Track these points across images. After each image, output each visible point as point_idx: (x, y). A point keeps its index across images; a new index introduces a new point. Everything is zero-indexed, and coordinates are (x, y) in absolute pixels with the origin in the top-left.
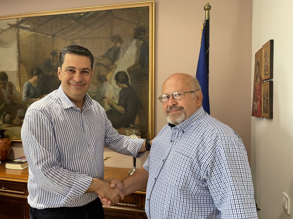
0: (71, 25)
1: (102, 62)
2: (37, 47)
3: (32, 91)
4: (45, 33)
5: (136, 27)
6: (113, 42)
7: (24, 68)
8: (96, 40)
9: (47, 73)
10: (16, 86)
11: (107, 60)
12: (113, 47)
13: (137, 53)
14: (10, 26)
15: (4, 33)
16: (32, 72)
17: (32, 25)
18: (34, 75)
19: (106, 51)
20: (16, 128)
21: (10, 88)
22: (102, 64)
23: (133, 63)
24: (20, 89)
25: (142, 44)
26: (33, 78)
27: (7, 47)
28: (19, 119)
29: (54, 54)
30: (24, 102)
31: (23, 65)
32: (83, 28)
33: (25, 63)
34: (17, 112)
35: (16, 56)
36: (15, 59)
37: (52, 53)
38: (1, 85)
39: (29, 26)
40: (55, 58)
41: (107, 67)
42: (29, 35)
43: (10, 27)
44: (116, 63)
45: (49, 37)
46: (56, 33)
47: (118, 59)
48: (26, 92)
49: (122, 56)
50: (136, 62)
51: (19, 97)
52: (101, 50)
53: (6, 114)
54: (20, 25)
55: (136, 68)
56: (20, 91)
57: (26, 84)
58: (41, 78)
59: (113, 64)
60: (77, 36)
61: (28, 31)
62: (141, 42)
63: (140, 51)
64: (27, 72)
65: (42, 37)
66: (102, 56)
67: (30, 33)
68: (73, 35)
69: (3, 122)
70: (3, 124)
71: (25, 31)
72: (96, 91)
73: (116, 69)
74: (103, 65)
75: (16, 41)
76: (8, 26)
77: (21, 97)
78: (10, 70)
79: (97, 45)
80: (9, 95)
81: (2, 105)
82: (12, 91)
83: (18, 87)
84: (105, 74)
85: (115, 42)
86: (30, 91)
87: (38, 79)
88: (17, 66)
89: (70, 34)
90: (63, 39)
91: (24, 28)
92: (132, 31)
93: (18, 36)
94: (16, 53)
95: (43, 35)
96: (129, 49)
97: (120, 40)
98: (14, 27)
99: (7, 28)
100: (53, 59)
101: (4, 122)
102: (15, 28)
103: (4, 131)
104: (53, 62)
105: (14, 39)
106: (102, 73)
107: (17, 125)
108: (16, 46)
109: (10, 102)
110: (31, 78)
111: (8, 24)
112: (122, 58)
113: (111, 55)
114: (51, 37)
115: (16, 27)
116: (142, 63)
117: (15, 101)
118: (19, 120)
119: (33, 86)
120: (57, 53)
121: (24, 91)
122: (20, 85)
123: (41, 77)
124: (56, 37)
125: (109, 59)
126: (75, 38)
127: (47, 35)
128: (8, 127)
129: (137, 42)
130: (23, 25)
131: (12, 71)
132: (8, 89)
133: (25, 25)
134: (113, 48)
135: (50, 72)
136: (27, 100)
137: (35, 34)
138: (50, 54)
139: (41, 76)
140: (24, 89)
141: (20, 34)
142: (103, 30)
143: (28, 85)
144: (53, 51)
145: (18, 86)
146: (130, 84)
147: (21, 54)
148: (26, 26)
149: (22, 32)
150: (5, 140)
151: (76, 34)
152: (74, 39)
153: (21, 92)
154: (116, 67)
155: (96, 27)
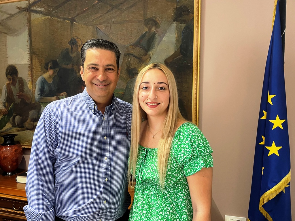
0: (94, 6)
1: (132, 52)
2: (53, 35)
3: (46, 88)
4: (62, 17)
5: (177, 6)
6: (147, 27)
7: (37, 60)
8: (125, 24)
9: (65, 66)
10: (28, 82)
11: (138, 49)
12: (146, 32)
13: (177, 40)
14: (19, 9)
15: (13, 18)
16: (47, 65)
17: (46, 7)
18: (49, 69)
19: (137, 38)
20: (28, 132)
21: (20, 84)
22: (132, 54)
23: (172, 52)
24: (32, 86)
25: (185, 27)
26: (48, 72)
27: (16, 35)
28: (31, 121)
29: (73, 42)
30: (38, 101)
31: (35, 57)
32: (108, 10)
33: (38, 54)
34: (29, 113)
35: (27, 46)
36: (26, 49)
37: (71, 41)
38: (10, 81)
39: (42, 9)
40: (74, 49)
41: (139, 58)
42: (43, 20)
43: (19, 11)
44: (151, 53)
45: (67, 21)
46: (76, 16)
47: (153, 48)
48: (40, 89)
49: (158, 44)
50: (176, 52)
51: (31, 96)
52: (131, 36)
53: (16, 115)
54: (32, 8)
55: (175, 58)
56: (32, 88)
57: (39, 79)
58: (58, 73)
59: (146, 55)
60: (101, 19)
61: (41, 15)
62: (183, 25)
63: (181, 37)
64: (41, 65)
65: (59, 22)
66: (133, 45)
67: (44, 18)
68: (97, 18)
69: (12, 125)
70: (13, 128)
71: (38, 15)
72: (125, 88)
73: (149, 60)
74: (134, 56)
75: (28, 28)
76: (18, 10)
77: (33, 95)
78: (20, 64)
79: (126, 31)
80: (19, 93)
81: (12, 105)
82: (23, 88)
83: (30, 84)
84: (136, 66)
85: (148, 26)
86: (44, 88)
87: (53, 74)
88: (28, 58)
89: (93, 18)
90: (84, 24)
91: (36, 12)
92: (171, 12)
93: (29, 21)
94: (28, 42)
95: (59, 20)
96: (168, 34)
97: (156, 24)
98: (25, 10)
99: (16, 12)
100: (72, 49)
101: (14, 125)
102: (26, 12)
103: (14, 135)
104: (72, 53)
105: (24, 25)
106: (133, 65)
107: (29, 128)
108: (28, 34)
109: (21, 101)
110: (45, 72)
111: (18, 8)
112: (157, 47)
113: (144, 43)
114: (69, 21)
115: (26, 10)
116: (184, 52)
117: (26, 101)
118: (32, 123)
119: (49, 82)
120: (76, 41)
121: (37, 88)
122: (33, 81)
123: (58, 71)
124: (76, 22)
125: (141, 47)
126: (99, 22)
127: (65, 19)
128: (19, 131)
129: (177, 25)
130: (35, 8)
131: (22, 65)
132: (18, 85)
133: (38, 8)
134: (147, 34)
135: (68, 65)
136: (41, 99)
137: (50, 18)
138: (69, 42)
139: (58, 69)
140: (37, 86)
141: (31, 19)
142: (133, 12)
143: (42, 81)
144: (72, 39)
145: (30, 82)
147: (33, 44)
148: (40, 9)
149: (34, 16)
150: (16, 147)
151: (99, 17)
152: (98, 24)
153: (34, 90)
154: (150, 57)
155: (124, 8)
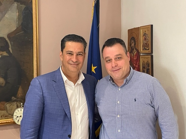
50: (17, 28)
63: (22, 16)
96: (9, 12)
129: (18, 5)
146: (11, 52)
